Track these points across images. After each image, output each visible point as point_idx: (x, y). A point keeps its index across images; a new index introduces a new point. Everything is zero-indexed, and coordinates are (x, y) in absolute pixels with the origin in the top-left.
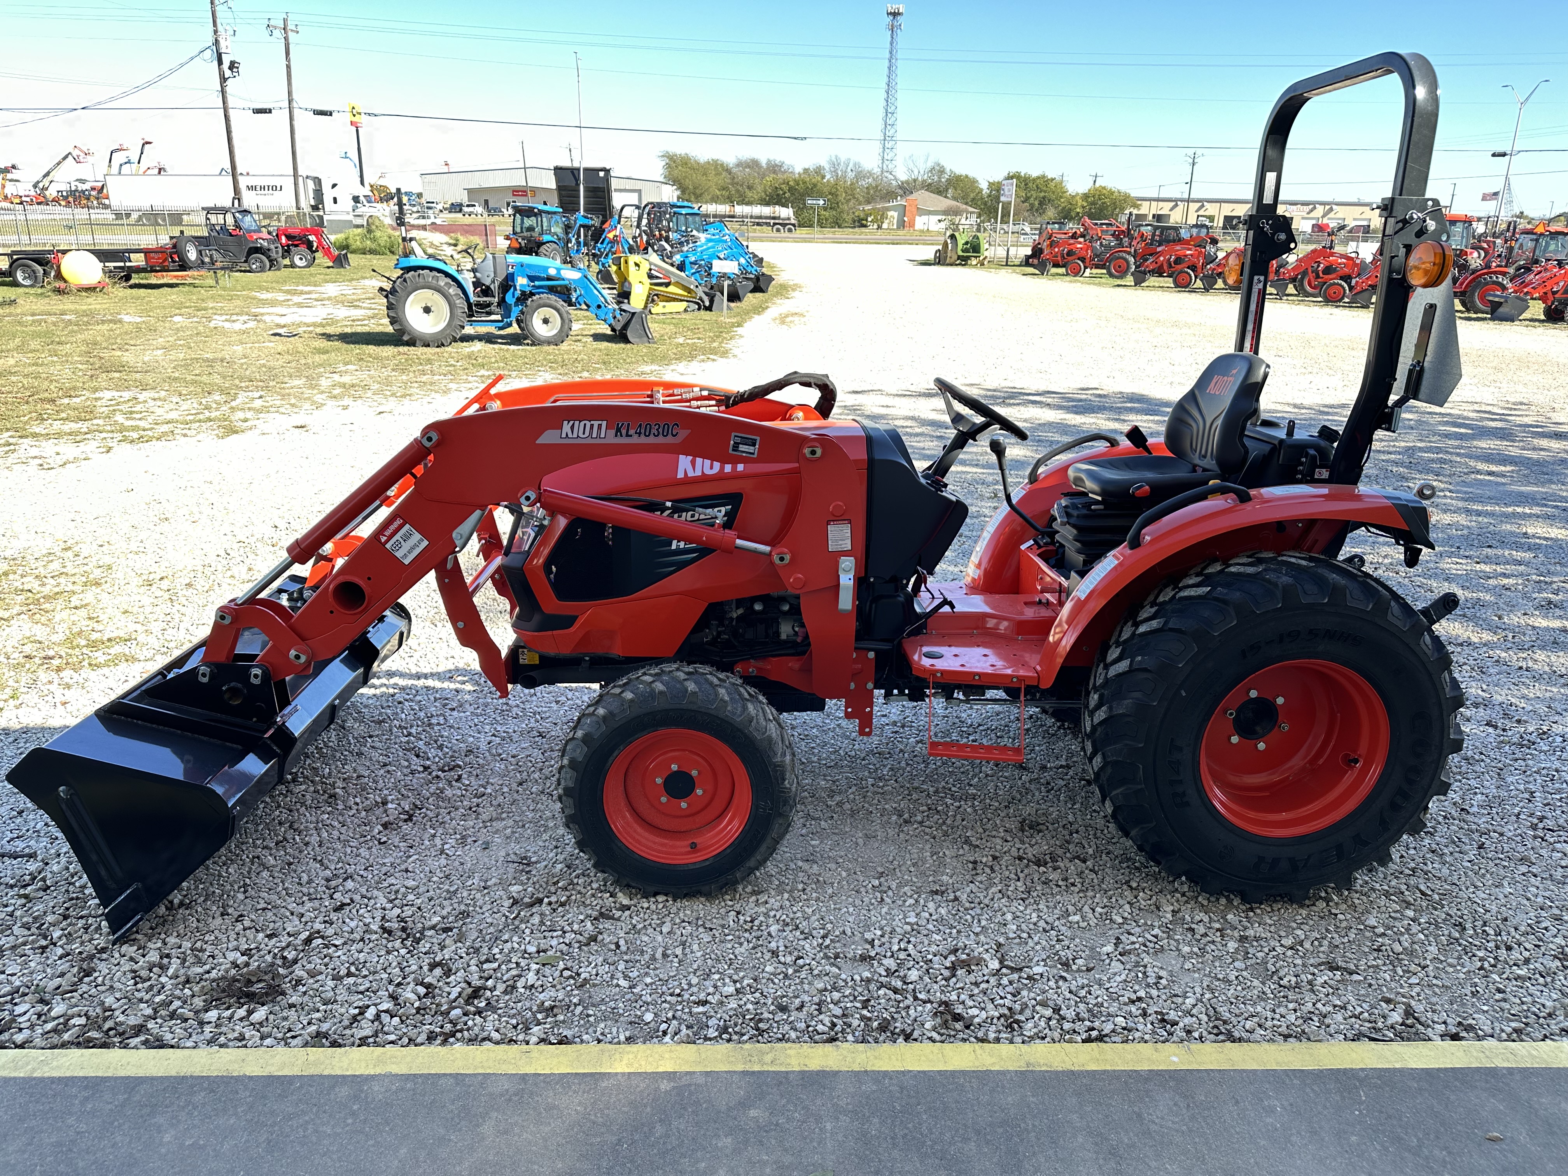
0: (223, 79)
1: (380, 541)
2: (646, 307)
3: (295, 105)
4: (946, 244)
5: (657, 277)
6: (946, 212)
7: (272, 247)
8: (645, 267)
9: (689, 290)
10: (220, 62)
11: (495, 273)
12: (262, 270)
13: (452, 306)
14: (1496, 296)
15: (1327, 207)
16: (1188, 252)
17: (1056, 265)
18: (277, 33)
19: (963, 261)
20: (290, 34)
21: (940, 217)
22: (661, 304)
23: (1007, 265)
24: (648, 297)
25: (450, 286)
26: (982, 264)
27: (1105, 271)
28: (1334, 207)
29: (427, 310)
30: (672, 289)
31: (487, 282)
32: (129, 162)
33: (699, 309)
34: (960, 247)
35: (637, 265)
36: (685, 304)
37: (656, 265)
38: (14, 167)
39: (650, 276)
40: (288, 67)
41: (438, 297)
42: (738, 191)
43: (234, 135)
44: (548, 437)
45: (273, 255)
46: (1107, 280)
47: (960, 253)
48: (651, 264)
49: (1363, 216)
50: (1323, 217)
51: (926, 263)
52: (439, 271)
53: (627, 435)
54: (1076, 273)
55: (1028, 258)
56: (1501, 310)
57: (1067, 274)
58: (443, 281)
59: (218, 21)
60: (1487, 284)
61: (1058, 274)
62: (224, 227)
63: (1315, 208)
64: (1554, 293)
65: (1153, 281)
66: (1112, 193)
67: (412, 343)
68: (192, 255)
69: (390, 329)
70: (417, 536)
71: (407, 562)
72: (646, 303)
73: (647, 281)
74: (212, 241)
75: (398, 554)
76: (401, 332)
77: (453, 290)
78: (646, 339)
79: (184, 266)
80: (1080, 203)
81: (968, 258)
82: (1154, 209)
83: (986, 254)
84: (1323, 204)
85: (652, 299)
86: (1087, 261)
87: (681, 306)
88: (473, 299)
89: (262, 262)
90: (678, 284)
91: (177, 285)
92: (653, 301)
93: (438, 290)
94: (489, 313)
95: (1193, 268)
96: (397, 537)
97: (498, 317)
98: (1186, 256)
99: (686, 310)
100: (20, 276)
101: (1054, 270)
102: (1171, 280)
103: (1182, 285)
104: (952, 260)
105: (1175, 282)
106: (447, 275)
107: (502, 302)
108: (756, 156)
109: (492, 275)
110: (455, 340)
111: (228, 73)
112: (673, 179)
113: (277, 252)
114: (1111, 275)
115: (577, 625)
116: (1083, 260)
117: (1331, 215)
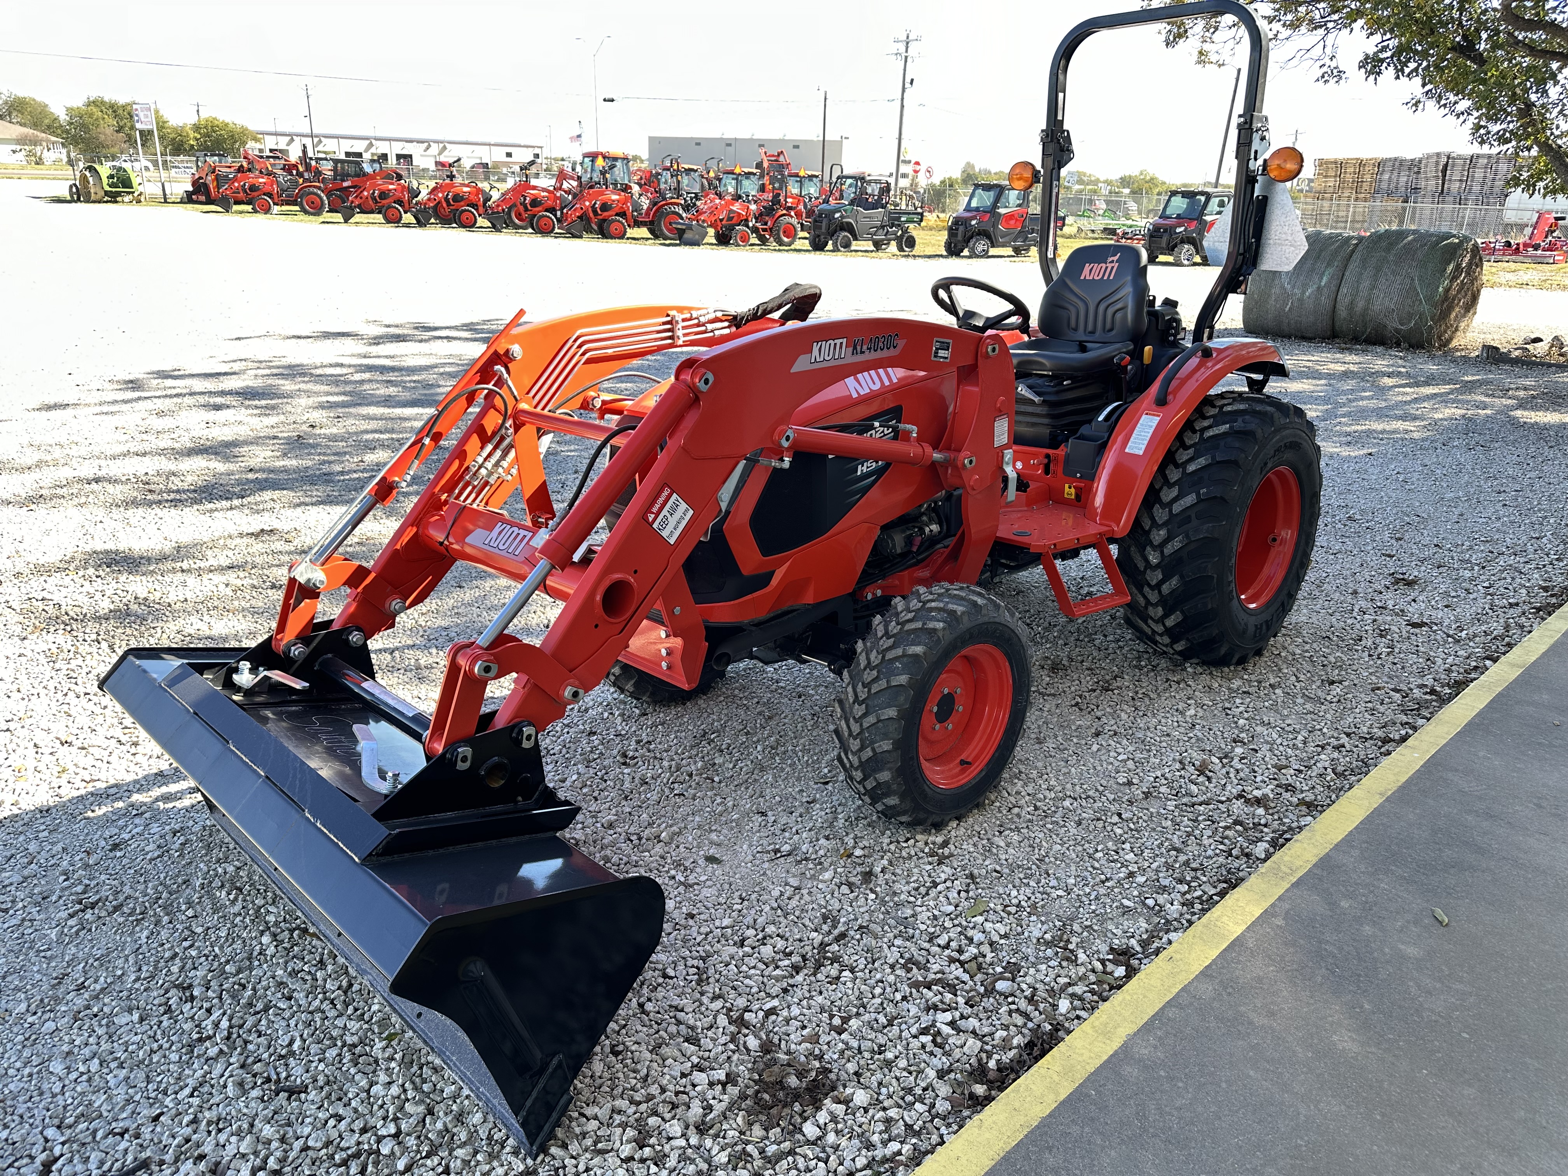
1: (647, 520)
4: (84, 179)
6: (21, 141)
14: (680, 224)
15: (441, 145)
16: (391, 187)
17: (238, 202)
19: (113, 197)
21: (14, 147)
23: (166, 202)
26: (139, 202)
27: (297, 208)
28: (447, 145)
34: (105, 181)
44: (801, 364)
46: (302, 216)
47: (107, 188)
49: (474, 155)
50: (439, 154)
51: (59, 200)
53: (862, 352)
54: (267, 211)
55: (189, 194)
56: (686, 236)
57: (255, 211)
60: (668, 214)
61: (241, 212)
63: (429, 146)
64: (721, 220)
65: (358, 218)
66: (227, 125)
70: (683, 506)
71: (672, 541)
75: (665, 534)
80: (192, 134)
81: (119, 194)
82: (270, 143)
83: (141, 189)
84: (437, 142)
86: (276, 196)
95: (400, 202)
96: (665, 512)
98: (390, 190)
101: (236, 208)
102: (380, 216)
103: (394, 220)
104: (98, 197)
105: (385, 217)
114: (306, 212)
115: (775, 581)
116: (270, 195)
117: (446, 153)
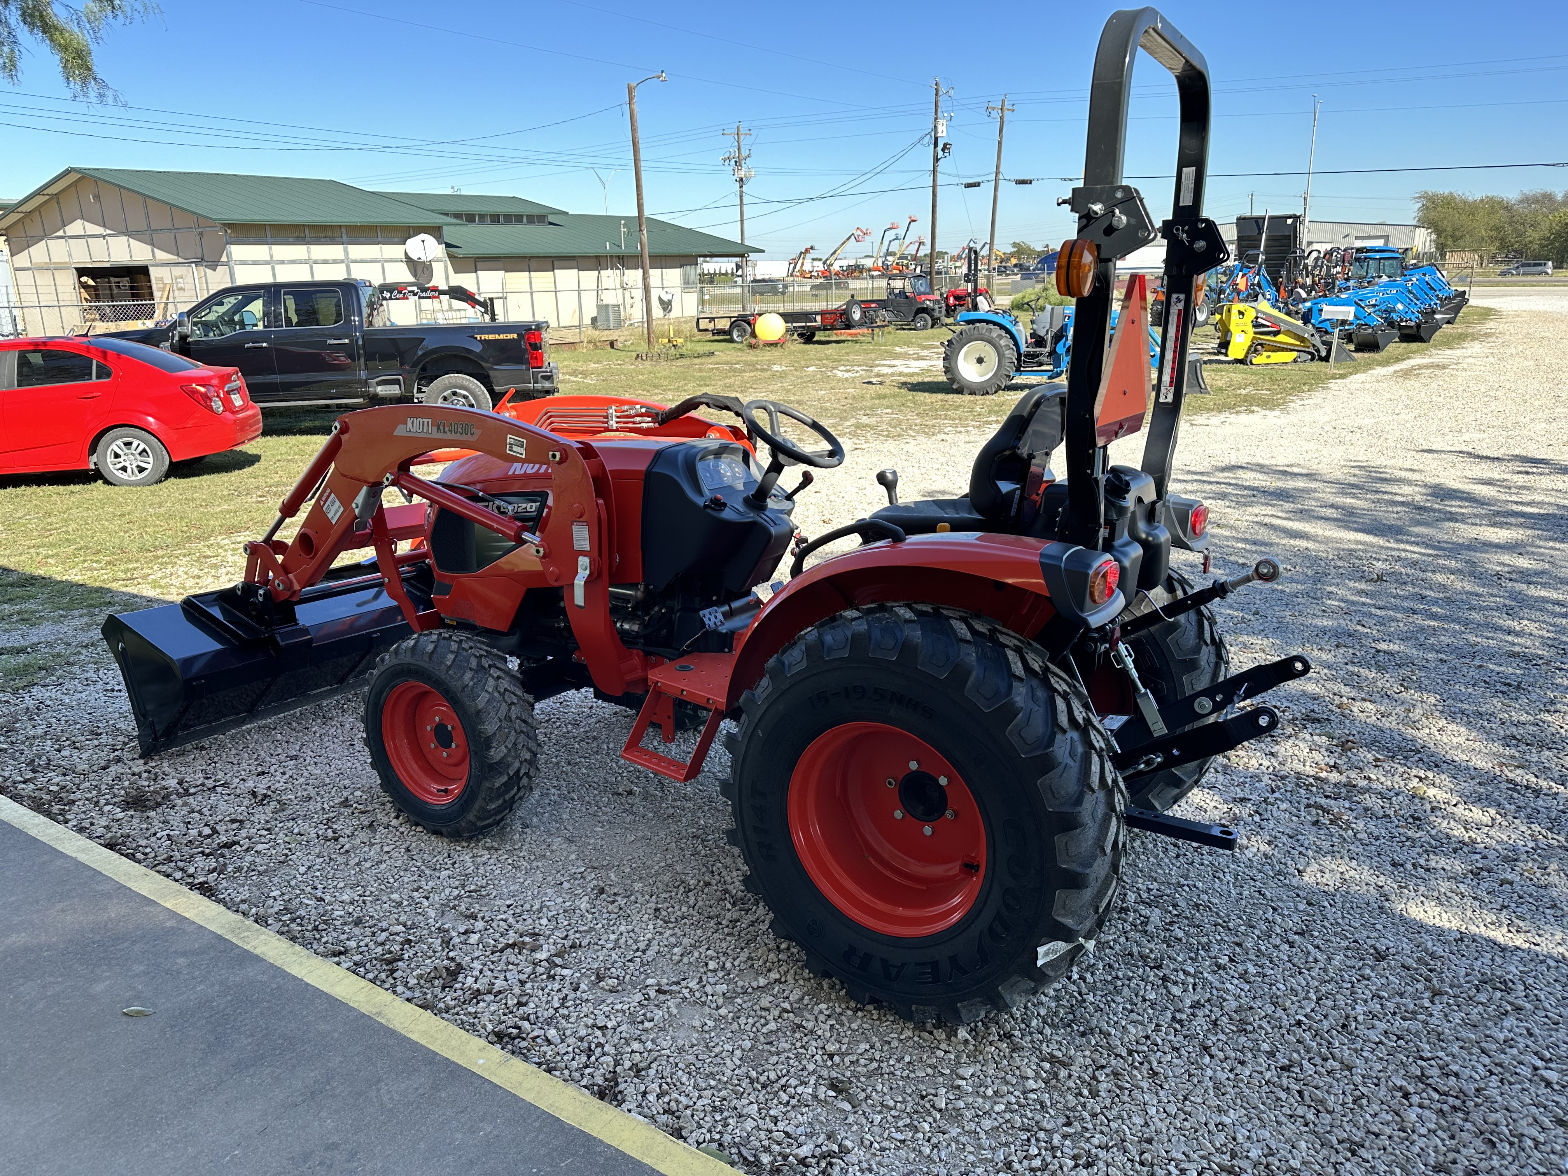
0: (936, 160)
2: (1246, 356)
3: (1001, 177)
5: (1264, 326)
7: (937, 307)
8: (1250, 315)
9: (1302, 339)
10: (936, 145)
11: (1051, 324)
12: (924, 328)
13: (1000, 356)
18: (994, 114)
20: (1006, 112)
22: (1265, 354)
24: (1251, 346)
25: (1000, 337)
29: (980, 361)
30: (1281, 338)
31: (1042, 333)
32: (896, 239)
33: (1312, 360)
35: (1241, 313)
36: (1295, 354)
37: (1264, 313)
38: (812, 248)
39: (1256, 325)
40: (1000, 143)
41: (989, 348)
42: (1515, 230)
43: (938, 209)
45: (936, 314)
48: (1258, 311)
52: (995, 324)
58: (996, 332)
59: (939, 110)
62: (902, 293)
67: (960, 391)
68: (857, 315)
69: (944, 378)
72: (1247, 353)
73: (1251, 330)
74: (889, 303)
76: (952, 380)
77: (1005, 341)
78: (1198, 389)
79: (848, 326)
85: (1255, 348)
87: (1290, 356)
88: (1024, 349)
89: (925, 320)
90: (1288, 333)
91: (843, 341)
92: (1256, 351)
93: (990, 342)
94: (1041, 365)
97: (1050, 368)
99: (1295, 361)
100: (735, 335)
106: (1002, 327)
107: (1053, 353)
108: (1548, 189)
109: (1048, 327)
110: (999, 388)
111: (940, 154)
112: (1426, 221)
113: (940, 312)
